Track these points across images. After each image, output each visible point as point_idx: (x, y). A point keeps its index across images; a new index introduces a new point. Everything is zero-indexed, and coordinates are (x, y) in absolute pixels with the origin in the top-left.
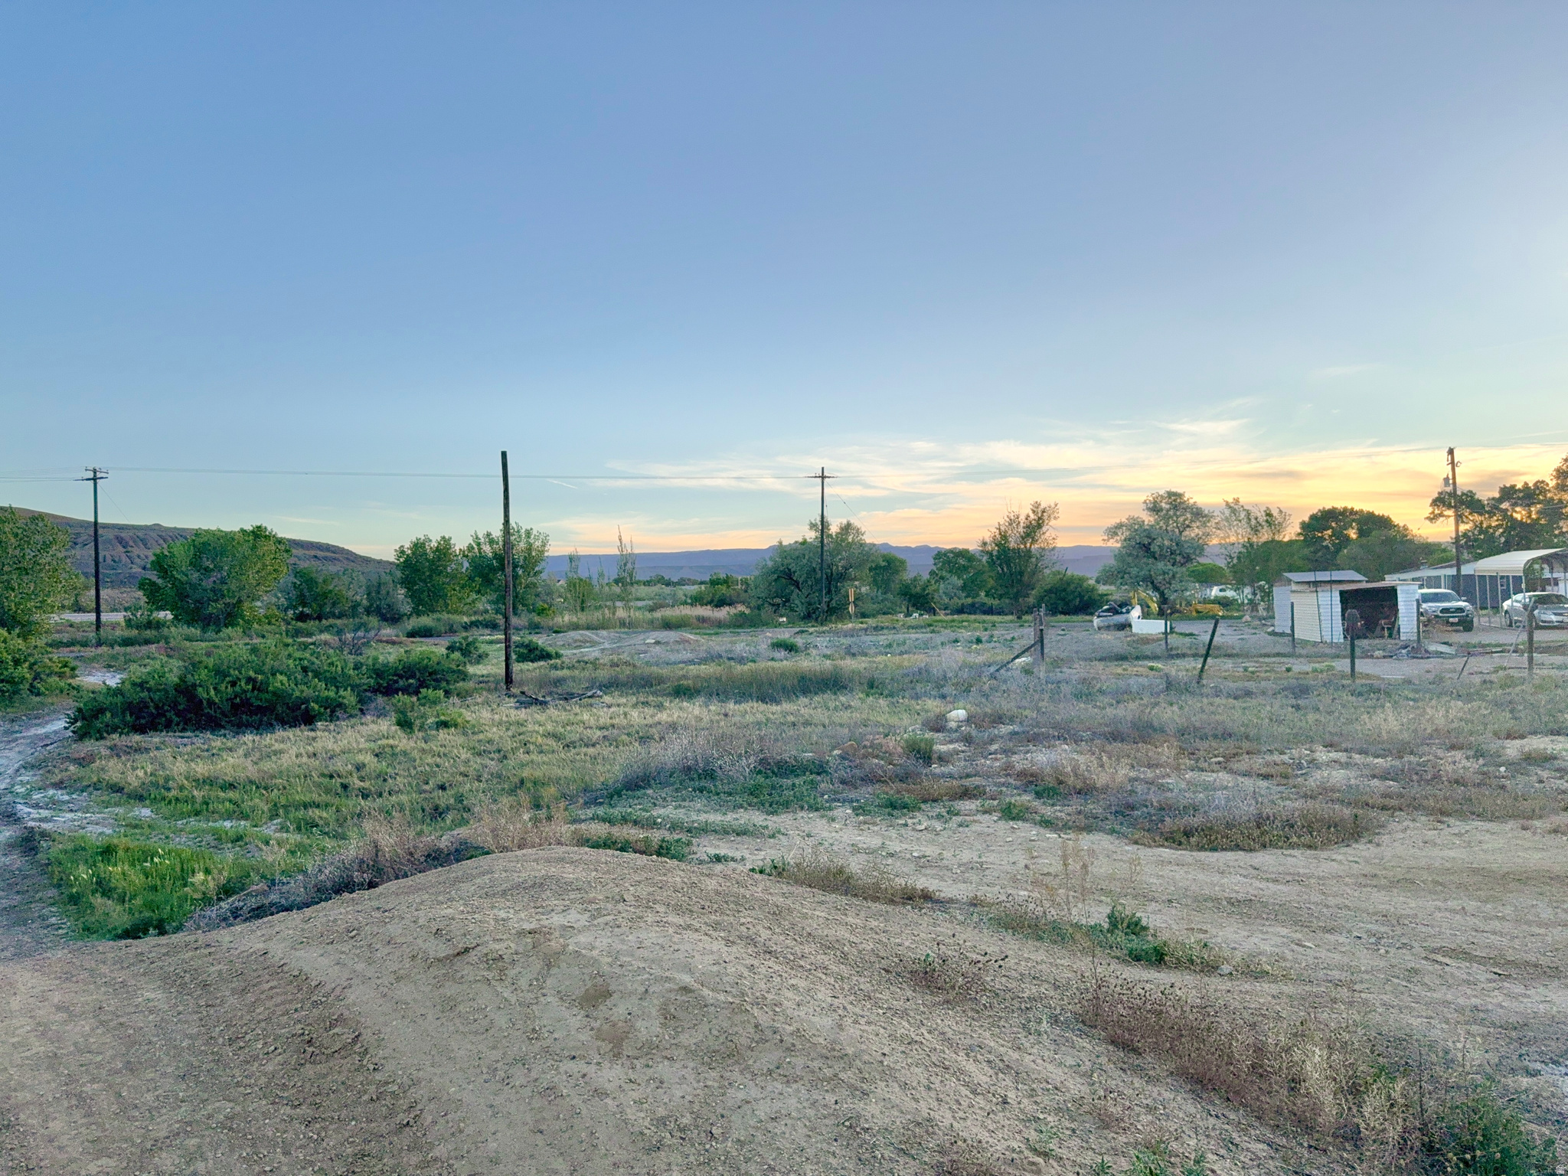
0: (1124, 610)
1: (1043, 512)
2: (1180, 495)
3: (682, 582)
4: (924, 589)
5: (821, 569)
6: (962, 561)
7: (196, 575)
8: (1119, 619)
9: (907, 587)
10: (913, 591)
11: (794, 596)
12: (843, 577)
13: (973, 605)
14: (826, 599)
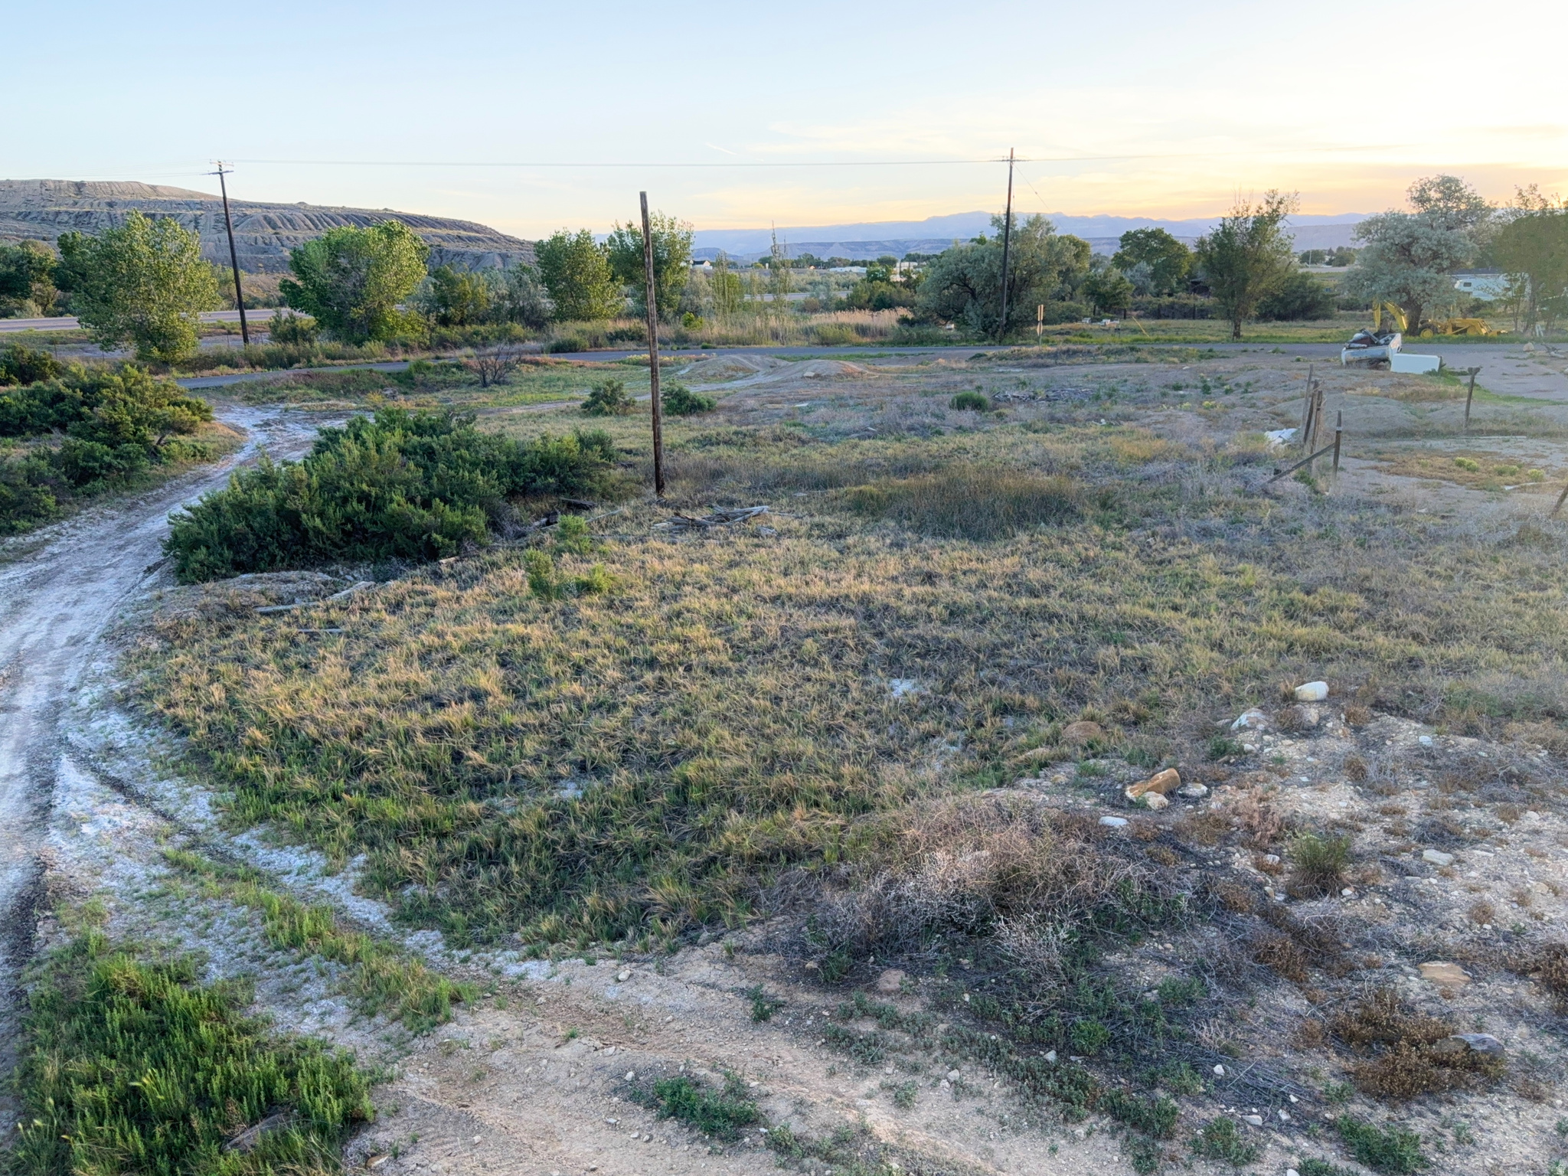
0: (1382, 341)
1: (1280, 203)
2: (1456, 182)
3: (832, 263)
4: (1115, 288)
5: (1003, 275)
6: (1154, 244)
7: (336, 277)
8: (1374, 351)
9: (1095, 283)
10: (1102, 289)
11: (969, 306)
12: (1026, 282)
13: (1172, 306)
14: (1006, 310)
